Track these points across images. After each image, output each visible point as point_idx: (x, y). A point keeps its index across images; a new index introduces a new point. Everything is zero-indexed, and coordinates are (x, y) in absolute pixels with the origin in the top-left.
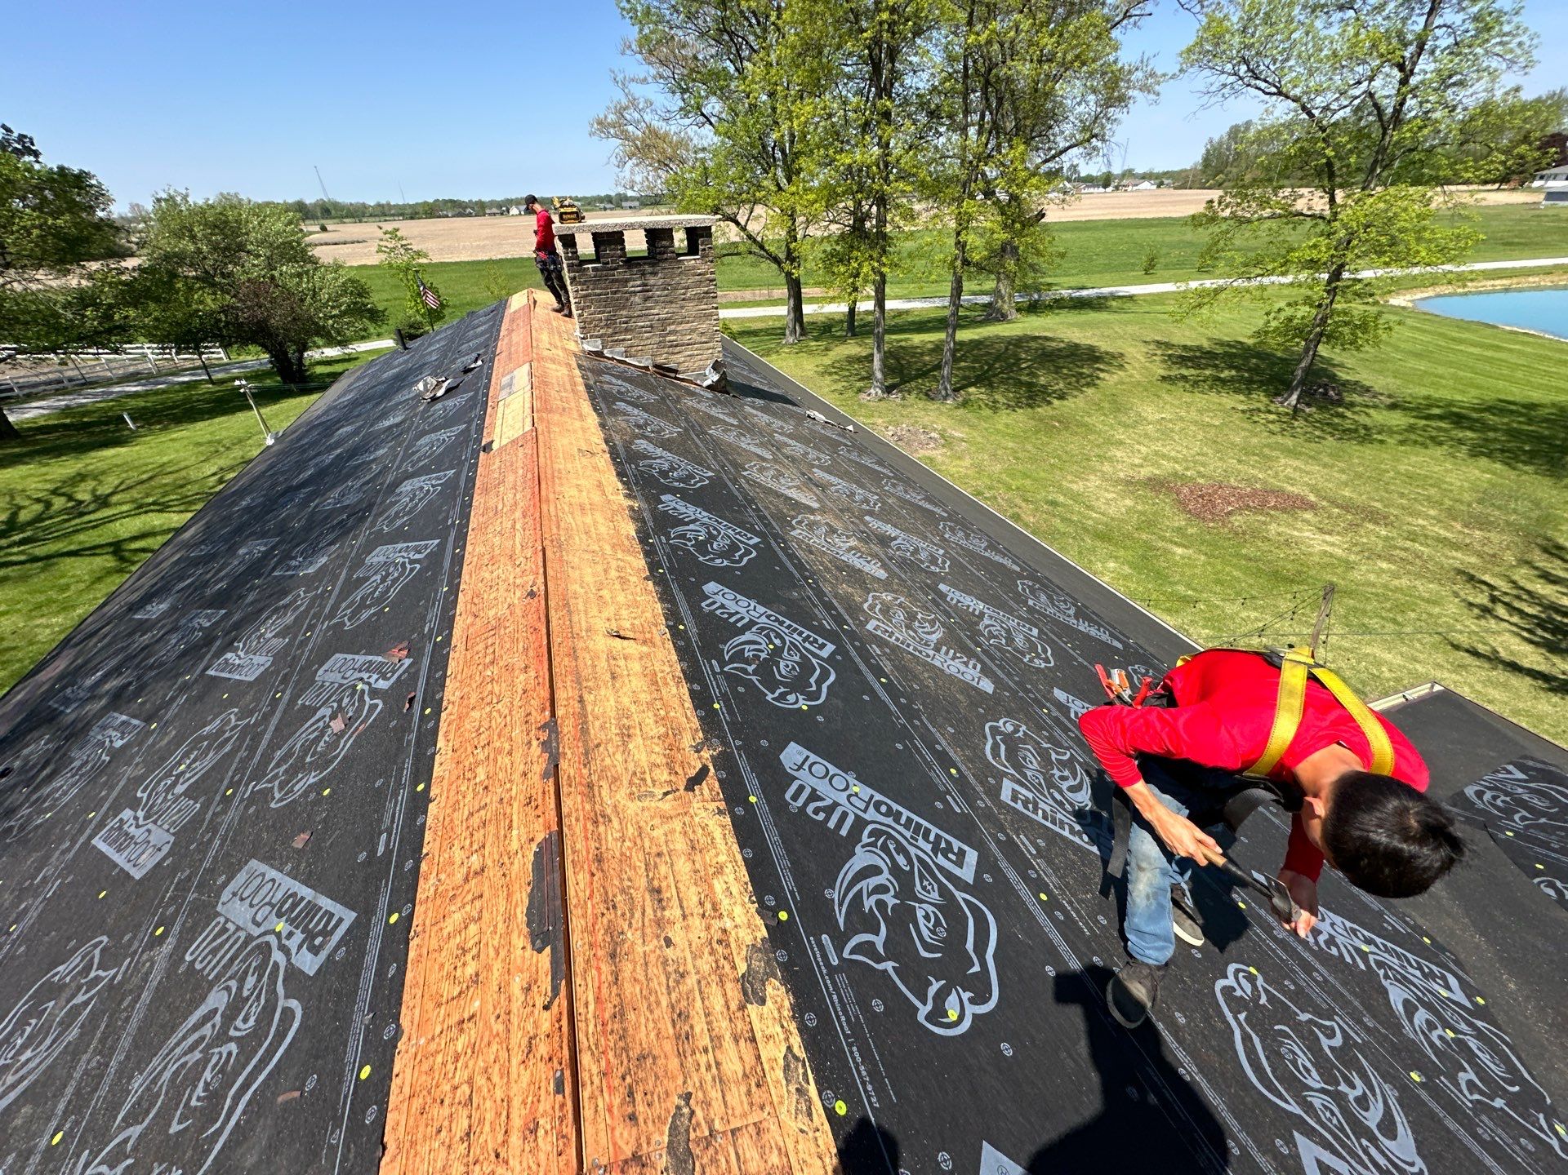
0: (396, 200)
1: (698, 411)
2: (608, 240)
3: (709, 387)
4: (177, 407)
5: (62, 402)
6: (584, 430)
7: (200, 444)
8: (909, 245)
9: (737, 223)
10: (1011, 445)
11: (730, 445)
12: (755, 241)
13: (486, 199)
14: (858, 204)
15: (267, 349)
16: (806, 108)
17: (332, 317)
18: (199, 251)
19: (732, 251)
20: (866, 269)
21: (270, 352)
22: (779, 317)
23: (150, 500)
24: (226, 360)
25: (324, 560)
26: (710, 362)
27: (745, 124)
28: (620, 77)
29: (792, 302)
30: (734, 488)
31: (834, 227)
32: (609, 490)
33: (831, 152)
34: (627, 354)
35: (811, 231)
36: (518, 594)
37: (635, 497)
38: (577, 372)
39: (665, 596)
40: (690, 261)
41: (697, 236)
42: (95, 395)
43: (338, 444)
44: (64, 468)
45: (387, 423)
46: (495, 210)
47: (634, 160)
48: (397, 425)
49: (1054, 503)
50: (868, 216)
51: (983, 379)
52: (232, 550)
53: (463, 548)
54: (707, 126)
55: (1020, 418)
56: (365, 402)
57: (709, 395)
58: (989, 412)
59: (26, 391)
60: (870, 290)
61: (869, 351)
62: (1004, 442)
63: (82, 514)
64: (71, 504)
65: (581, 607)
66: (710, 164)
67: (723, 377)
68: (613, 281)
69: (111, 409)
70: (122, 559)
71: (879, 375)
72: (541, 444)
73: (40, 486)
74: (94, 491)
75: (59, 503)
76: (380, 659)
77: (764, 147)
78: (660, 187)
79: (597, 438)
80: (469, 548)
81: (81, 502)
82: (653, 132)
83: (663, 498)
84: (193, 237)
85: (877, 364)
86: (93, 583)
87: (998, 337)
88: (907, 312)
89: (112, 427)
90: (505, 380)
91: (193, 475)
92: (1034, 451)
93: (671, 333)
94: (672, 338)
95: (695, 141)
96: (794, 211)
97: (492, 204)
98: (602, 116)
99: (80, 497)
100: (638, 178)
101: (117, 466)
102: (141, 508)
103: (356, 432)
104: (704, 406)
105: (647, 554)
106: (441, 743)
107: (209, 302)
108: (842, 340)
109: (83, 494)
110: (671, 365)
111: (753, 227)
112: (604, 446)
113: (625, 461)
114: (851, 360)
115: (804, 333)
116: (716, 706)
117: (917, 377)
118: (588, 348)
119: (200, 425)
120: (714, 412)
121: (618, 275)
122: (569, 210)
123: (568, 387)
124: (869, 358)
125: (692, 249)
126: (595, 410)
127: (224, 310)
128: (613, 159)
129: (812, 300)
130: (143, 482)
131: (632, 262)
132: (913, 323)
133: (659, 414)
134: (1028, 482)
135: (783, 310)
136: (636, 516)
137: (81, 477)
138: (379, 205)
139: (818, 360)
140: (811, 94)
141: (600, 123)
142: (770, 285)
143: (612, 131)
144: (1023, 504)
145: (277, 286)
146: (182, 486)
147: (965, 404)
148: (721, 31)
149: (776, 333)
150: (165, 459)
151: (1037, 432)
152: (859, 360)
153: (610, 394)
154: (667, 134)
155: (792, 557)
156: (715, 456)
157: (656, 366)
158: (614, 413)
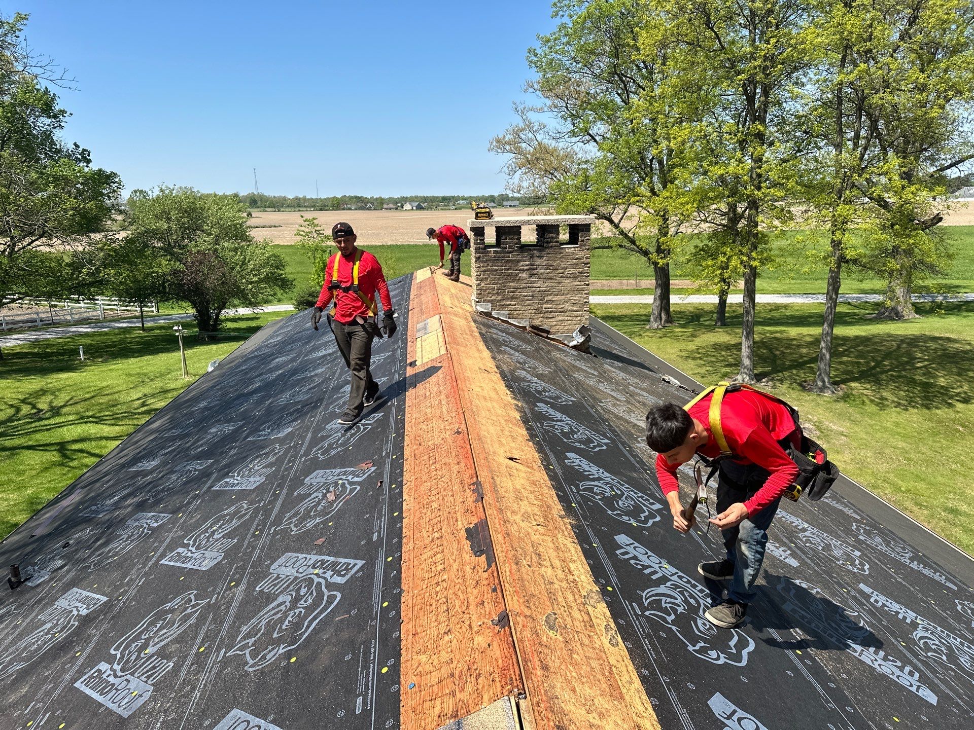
0: (311, 195)
1: (564, 361)
2: (507, 232)
3: (574, 347)
4: (115, 346)
5: (33, 336)
6: (482, 359)
7: (131, 375)
8: (783, 243)
9: (611, 222)
10: (901, 444)
11: (590, 386)
12: (626, 236)
13: (385, 196)
14: (732, 207)
15: (195, 305)
16: (685, 130)
17: (251, 283)
18: (170, 228)
19: (605, 244)
20: (734, 262)
21: (196, 307)
22: (645, 306)
23: (90, 414)
24: (155, 313)
25: (290, 429)
26: (578, 327)
27: (627, 142)
28: (520, 108)
29: (659, 291)
30: (592, 411)
31: (704, 226)
32: (501, 393)
33: (705, 164)
34: (510, 316)
35: (682, 229)
36: (448, 433)
37: (519, 400)
38: (473, 324)
39: (540, 450)
40: (570, 248)
41: (577, 232)
42: (57, 333)
43: (278, 368)
44: (33, 383)
45: (320, 354)
46: (391, 206)
47: (523, 169)
48: (330, 355)
49: (954, 511)
50: (742, 216)
51: (868, 375)
52: (204, 430)
53: (404, 415)
54: (592, 143)
55: (915, 418)
56: (295, 341)
57: (575, 353)
58: (874, 408)
59: (10, 326)
60: (742, 284)
61: (738, 340)
62: (893, 441)
63: (41, 419)
64: (34, 411)
65: (489, 442)
66: (591, 173)
67: (588, 339)
68: (507, 261)
69: (66, 343)
70: (65, 456)
71: (746, 362)
72: (454, 361)
73: (14, 396)
74: (51, 402)
75: (26, 409)
76: (352, 469)
77: (643, 159)
78: (543, 190)
79: (491, 365)
80: (407, 415)
81: (40, 410)
82: (543, 148)
83: (538, 404)
84: (169, 219)
85: (745, 351)
86: (42, 471)
87: (889, 335)
88: (786, 306)
89: (66, 357)
90: (420, 326)
91: (123, 398)
92: (930, 453)
93: (547, 302)
94: (548, 306)
95: (580, 156)
96: (666, 211)
97: (391, 200)
98: (501, 136)
99: (40, 406)
100: (525, 184)
101: (70, 386)
102: (82, 419)
103: (293, 360)
104: (570, 359)
105: (527, 429)
106: (405, 496)
107: (164, 265)
108: (711, 328)
109: (43, 404)
110: (545, 327)
111: (625, 225)
112: (496, 370)
113: (510, 380)
114: (717, 347)
115: (670, 320)
116: (573, 505)
117: (791, 368)
118: (480, 309)
119: (132, 361)
120: (578, 364)
121: (512, 257)
122: (483, 210)
123: (468, 332)
124: (738, 346)
125: (573, 240)
126: (488, 348)
127: (174, 273)
128: (505, 169)
129: (680, 291)
130: (86, 400)
131: (524, 248)
132: (792, 317)
133: (534, 358)
134: (921, 486)
135: (649, 299)
136: (519, 409)
137: (43, 392)
138: (297, 199)
139: (683, 345)
140: (690, 120)
141: (498, 141)
142: (637, 276)
143: (508, 147)
144: (915, 509)
145: (217, 257)
146: (114, 406)
147: (846, 398)
148: (612, 74)
149: (640, 319)
150: (104, 384)
151: (935, 434)
152: (728, 347)
153: (498, 341)
154: (555, 150)
155: (635, 456)
156: (577, 390)
157: (533, 327)
158: (501, 352)
